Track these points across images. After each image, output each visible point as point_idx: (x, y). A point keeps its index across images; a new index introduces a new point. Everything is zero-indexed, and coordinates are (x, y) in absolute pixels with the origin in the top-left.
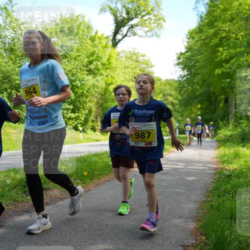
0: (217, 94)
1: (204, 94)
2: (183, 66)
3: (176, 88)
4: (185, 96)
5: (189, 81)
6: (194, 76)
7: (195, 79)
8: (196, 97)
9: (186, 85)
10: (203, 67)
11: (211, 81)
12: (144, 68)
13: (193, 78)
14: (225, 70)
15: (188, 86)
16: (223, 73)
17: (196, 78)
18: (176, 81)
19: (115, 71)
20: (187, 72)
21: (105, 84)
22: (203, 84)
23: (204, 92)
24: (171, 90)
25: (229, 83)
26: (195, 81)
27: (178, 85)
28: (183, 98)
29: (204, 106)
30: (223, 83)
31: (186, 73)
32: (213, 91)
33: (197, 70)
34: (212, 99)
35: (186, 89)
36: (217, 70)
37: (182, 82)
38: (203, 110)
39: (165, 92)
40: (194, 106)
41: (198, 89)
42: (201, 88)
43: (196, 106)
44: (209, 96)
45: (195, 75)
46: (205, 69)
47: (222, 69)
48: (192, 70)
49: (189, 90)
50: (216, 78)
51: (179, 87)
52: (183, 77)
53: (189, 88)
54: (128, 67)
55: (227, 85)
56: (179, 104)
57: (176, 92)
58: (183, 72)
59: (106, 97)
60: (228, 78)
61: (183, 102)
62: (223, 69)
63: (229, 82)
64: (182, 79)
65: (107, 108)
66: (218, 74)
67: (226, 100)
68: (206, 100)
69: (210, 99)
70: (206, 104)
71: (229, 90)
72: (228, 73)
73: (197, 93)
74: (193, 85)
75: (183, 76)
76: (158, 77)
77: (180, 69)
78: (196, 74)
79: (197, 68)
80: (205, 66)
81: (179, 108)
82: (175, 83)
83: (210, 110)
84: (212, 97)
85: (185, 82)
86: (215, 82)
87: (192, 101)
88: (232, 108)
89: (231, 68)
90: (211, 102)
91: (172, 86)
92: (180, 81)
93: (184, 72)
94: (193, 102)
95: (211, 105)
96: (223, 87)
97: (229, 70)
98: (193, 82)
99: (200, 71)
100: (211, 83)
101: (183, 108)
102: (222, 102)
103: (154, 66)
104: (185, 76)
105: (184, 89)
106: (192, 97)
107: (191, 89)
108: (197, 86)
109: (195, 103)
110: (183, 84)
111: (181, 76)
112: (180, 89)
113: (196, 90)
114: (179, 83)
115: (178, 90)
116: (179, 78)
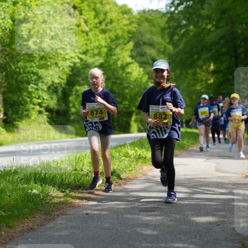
1: (222, 41)
3: (163, 29)
4: (182, 46)
7: (204, 9)
8: (206, 48)
9: (184, 22)
11: (239, 12)
13: (199, 6)
17: (206, 6)
18: (164, 15)
21: (10, 21)
22: (220, 20)
23: (221, 38)
24: (151, 32)
26: (204, 13)
27: (167, 22)
28: (177, 49)
29: (223, 67)
32: (243, 33)
35: (183, 31)
37: (175, 16)
38: (220, 75)
39: (140, 38)
40: (201, 67)
41: (209, 30)
42: (217, 27)
43: (205, 67)
49: (191, 34)
51: (169, 27)
52: (179, 5)
53: (191, 27)
57: (163, 37)
59: (13, 49)
61: (178, 59)
64: (176, 9)
65: (16, 73)
68: (227, 53)
69: (235, 51)
70: (227, 61)
73: (209, 39)
74: (198, 22)
75: (176, 3)
76: (125, 5)
82: (161, 18)
85: (182, 17)
87: (196, 56)
90: (237, 57)
91: (154, 26)
92: (172, 13)
94: (199, 58)
98: (200, 16)
100: (238, 15)
101: (178, 72)
105: (181, 30)
106: (196, 47)
107: (196, 30)
108: (207, 25)
109: (203, 61)
110: (178, 19)
111: (172, 3)
112: (172, 30)
113: (205, 32)
114: (169, 18)
115: (168, 34)
116: (168, 8)
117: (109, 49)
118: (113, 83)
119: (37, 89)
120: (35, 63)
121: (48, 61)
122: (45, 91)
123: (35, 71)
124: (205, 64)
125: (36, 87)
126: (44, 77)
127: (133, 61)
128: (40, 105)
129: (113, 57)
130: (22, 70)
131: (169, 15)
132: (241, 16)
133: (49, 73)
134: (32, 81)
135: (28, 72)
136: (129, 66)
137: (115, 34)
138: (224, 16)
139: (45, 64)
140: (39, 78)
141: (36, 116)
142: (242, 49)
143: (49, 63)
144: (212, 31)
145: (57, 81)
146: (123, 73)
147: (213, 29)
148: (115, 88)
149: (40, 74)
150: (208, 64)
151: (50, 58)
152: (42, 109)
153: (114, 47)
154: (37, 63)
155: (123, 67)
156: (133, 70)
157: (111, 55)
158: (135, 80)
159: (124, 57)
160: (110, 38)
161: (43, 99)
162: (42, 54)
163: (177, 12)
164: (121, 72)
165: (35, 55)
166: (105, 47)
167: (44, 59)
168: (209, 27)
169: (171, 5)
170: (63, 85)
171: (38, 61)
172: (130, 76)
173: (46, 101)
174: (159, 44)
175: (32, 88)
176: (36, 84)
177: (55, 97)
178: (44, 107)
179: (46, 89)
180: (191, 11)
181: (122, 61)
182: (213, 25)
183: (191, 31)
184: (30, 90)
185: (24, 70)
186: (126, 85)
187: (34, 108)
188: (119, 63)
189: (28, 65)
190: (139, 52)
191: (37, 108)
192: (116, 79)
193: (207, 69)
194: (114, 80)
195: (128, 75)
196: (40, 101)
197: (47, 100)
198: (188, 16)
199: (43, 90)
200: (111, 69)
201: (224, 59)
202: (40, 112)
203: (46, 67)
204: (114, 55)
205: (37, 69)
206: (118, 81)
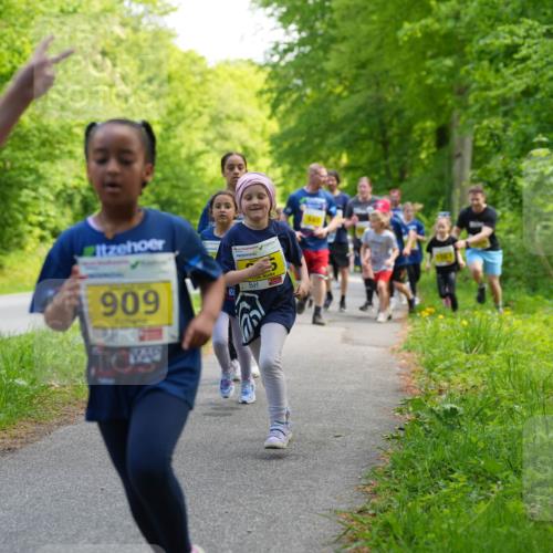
0: (408, 114)
1: (362, 116)
2: (284, 9)
3: (261, 93)
4: (292, 122)
5: (308, 68)
6: (325, 49)
7: (328, 60)
8: (333, 127)
9: (297, 81)
10: (358, 12)
11: (388, 66)
12: (139, 18)
13: (321, 54)
14: (437, 26)
15: (305, 85)
16: (429, 35)
17: (333, 55)
18: (261, 67)
19: (25, 25)
20: (300, 31)
22: (356, 78)
23: (360, 109)
24: (241, 98)
25: (452, 72)
26: (330, 65)
27: (266, 81)
28: (286, 127)
29: (364, 160)
30: (429, 72)
31: (295, 36)
32: (395, 103)
33: (333, 25)
34: (393, 131)
35: (295, 96)
36: (407, 25)
37: (279, 70)
41: (339, 97)
42: (352, 92)
43: (332, 160)
44: (382, 124)
45: (327, 44)
46: (366, 21)
47: (423, 22)
48: (318, 24)
49: (308, 102)
50: (404, 55)
51: (270, 90)
52: (286, 51)
53: (308, 91)
54: (75, 11)
55: (444, 79)
56: (271, 152)
57: (260, 107)
58: (283, 31)
60: (448, 54)
61: (286, 145)
62: (429, 21)
63: (450, 68)
64: (281, 58)
66: (413, 41)
67: (442, 137)
68: (369, 137)
69: (384, 133)
70: (369, 150)
71: (450, 100)
72: (449, 36)
73: (338, 112)
74: (320, 81)
75: (282, 47)
76: (191, 51)
77: (274, 22)
78: (333, 40)
79: (336, 16)
80: (365, 8)
81: (272, 166)
82: (257, 72)
83: (383, 172)
84: (391, 125)
85: (292, 72)
86: (400, 72)
87: (316, 141)
88: (462, 165)
89: (457, 17)
90: (385, 144)
91: (244, 87)
92: (275, 66)
93: (287, 33)
94: (322, 144)
95: (386, 156)
96: (430, 88)
97: (450, 24)
98: (322, 71)
99: (347, 28)
100: (387, 72)
101: (287, 167)
102: (425, 144)
103: (174, 10)
104: (290, 49)
105: (290, 96)
106: (318, 125)
107: (316, 96)
108: (334, 87)
109: (329, 149)
110: (285, 77)
111: (275, 48)
112: (275, 95)
113: (332, 98)
114: (270, 74)
115: (268, 101)
116: (269, 57)
117: (165, 126)
118: (174, 187)
119: (35, 198)
120: (32, 152)
121: (55, 148)
122: (52, 202)
123: (32, 166)
124: (333, 155)
125: (33, 194)
126: (48, 176)
127: (208, 148)
128: (41, 225)
129: (173, 141)
130: (8, 164)
131: (269, 69)
132: (391, 74)
133: (57, 171)
134: (27, 183)
135: (20, 168)
136: (202, 157)
137: (176, 100)
138: (363, 72)
139: (50, 154)
140: (40, 178)
141: (34, 245)
142: (394, 130)
143: (57, 152)
144: (344, 98)
145: (72, 182)
146: (190, 170)
147: (345, 94)
148: (176, 196)
149: (41, 171)
150: (338, 154)
151: (59, 142)
152: (46, 233)
153: (173, 123)
154: (36, 152)
155: (190, 160)
156: (208, 164)
157: (169, 138)
158: (212, 182)
159: (192, 141)
160: (167, 106)
161: (48, 216)
162: (45, 135)
163: (283, 63)
164: (186, 167)
165: (31, 138)
166: (159, 123)
167: (48, 144)
168: (339, 89)
169: (273, 52)
170: (83, 191)
171: (39, 148)
172: (202, 176)
173: (52, 220)
174: (254, 119)
175: (27, 196)
176: (35, 190)
177: (69, 212)
178: (49, 229)
179: (52, 198)
180: (308, 62)
181: (189, 148)
182: (346, 88)
183: (308, 97)
184: (23, 199)
185: (12, 163)
186: (197, 191)
187: (30, 232)
188: (184, 152)
189: (19, 155)
190: (219, 133)
191: (37, 231)
192: (178, 179)
193: (336, 163)
194: (174, 182)
195: (200, 173)
196: (41, 219)
197: (54, 217)
198: (302, 71)
199: (46, 199)
200: (169, 163)
201: (364, 147)
202: (42, 239)
203: (51, 158)
204: (175, 137)
205: (37, 163)
206: (181, 184)
